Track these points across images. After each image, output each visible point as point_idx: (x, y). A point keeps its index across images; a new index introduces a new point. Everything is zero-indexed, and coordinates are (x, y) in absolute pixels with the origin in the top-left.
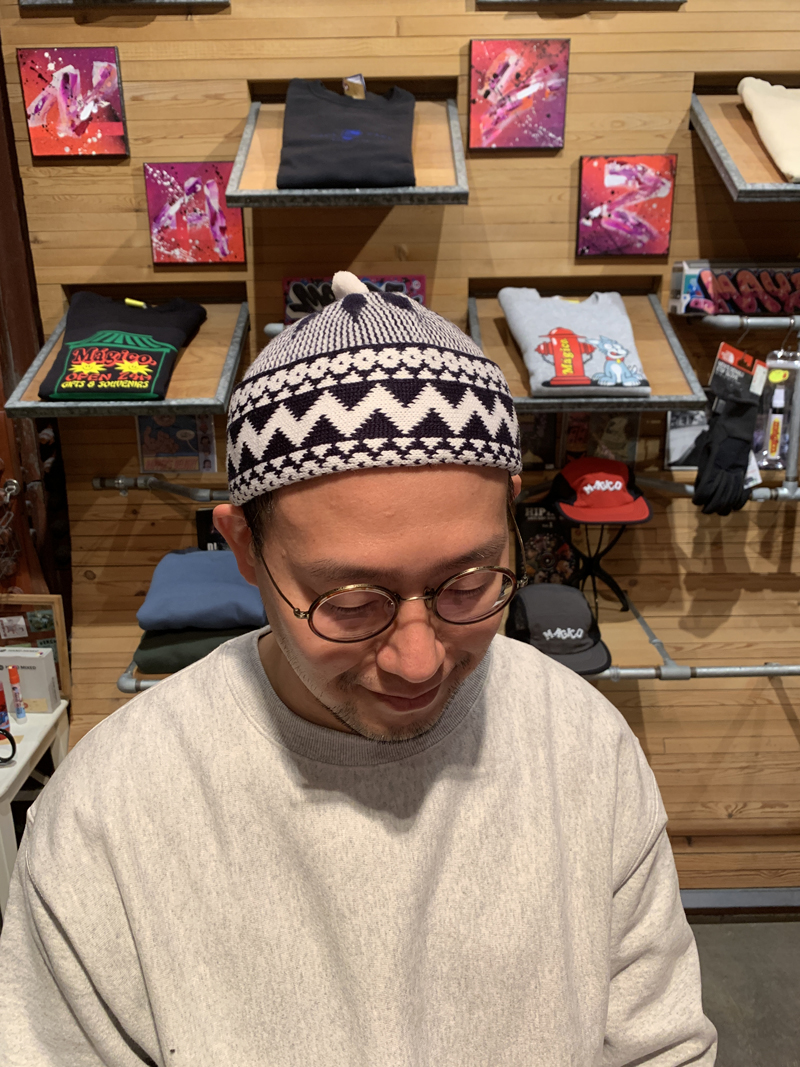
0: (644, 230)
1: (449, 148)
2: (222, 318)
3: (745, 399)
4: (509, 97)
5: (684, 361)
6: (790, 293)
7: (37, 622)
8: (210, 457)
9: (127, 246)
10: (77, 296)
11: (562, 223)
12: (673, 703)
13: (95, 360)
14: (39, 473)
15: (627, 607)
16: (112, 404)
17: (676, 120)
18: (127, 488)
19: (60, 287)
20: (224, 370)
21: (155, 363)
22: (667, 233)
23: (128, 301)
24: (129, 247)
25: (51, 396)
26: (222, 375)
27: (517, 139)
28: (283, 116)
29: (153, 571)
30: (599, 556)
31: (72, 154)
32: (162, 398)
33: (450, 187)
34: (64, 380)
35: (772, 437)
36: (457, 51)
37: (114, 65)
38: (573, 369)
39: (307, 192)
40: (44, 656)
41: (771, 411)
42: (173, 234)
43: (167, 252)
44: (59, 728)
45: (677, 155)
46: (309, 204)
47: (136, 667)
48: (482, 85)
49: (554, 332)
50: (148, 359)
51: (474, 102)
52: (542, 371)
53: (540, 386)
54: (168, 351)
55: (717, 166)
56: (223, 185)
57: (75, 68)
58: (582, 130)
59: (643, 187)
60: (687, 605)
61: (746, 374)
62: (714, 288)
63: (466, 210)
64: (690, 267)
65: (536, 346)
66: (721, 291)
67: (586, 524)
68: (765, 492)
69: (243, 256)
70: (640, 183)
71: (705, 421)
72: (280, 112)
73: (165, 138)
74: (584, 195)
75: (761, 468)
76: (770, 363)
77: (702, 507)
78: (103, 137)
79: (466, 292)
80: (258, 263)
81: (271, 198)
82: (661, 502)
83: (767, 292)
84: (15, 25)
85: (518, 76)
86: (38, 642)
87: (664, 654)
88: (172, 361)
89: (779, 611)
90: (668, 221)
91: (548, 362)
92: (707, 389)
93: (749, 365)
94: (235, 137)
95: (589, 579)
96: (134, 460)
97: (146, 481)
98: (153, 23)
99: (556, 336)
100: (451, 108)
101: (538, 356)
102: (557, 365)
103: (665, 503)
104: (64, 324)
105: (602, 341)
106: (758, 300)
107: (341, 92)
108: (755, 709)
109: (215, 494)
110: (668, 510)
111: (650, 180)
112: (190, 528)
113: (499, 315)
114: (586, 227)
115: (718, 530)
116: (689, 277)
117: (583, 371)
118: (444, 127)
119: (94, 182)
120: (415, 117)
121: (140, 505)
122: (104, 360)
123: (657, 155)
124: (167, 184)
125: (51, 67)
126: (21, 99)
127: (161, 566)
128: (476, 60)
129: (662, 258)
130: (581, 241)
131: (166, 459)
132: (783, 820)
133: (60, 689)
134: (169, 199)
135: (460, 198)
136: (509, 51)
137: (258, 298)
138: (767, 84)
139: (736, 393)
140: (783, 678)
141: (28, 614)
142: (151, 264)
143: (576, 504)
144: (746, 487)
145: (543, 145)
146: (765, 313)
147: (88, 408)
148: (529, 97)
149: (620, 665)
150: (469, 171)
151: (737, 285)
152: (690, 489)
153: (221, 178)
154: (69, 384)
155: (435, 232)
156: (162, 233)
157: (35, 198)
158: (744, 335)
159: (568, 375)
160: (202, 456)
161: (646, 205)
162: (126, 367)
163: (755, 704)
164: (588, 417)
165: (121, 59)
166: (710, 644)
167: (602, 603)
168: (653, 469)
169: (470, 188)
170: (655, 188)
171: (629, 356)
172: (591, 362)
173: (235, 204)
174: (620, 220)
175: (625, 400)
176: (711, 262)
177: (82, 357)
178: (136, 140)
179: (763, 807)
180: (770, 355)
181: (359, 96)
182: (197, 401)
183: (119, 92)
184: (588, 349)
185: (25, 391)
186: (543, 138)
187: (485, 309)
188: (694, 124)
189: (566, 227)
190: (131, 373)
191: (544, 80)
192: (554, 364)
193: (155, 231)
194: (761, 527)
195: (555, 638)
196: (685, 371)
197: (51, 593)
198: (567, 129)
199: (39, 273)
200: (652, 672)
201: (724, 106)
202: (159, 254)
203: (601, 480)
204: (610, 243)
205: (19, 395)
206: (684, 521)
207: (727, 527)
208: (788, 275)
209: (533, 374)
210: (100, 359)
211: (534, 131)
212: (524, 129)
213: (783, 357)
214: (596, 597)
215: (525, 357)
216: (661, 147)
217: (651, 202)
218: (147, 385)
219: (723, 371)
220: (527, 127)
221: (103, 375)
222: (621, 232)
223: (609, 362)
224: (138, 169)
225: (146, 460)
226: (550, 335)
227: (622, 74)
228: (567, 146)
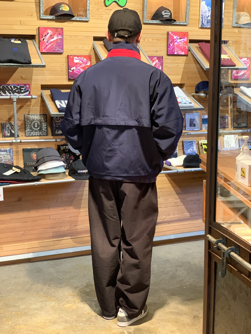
1: (37, 53)
4: (49, 40)
17: (90, 47)
27: (52, 50)
33: (41, 64)
36: (35, 29)
45: (91, 55)
48: (42, 37)
51: (40, 41)
58: (68, 49)
70: (83, 62)
74: (69, 64)
79: (40, 88)
85: (51, 35)
100: (34, 42)
111: (85, 61)
114: (70, 72)
123: (86, 55)
128: (40, 31)
130: (69, 75)
135: (44, 66)
136: (48, 30)
145: (58, 52)
148: (54, 41)
169: (45, 64)
170: (86, 63)
174: (79, 71)
186: (58, 50)
188: (94, 48)
189: (65, 72)
191: (58, 37)
198: (64, 48)
211: (56, 49)
216: (87, 53)
217: (86, 66)
220: (54, 48)
227: (76, 36)
228: (64, 52)
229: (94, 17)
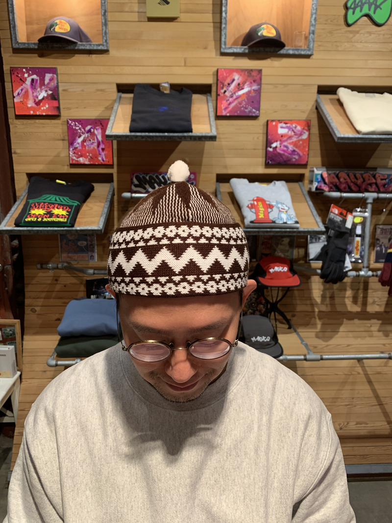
0: (296, 153)
1: (207, 115)
2: (101, 190)
3: (343, 230)
4: (235, 93)
5: (315, 213)
6: (362, 183)
7: (8, 333)
8: (93, 254)
9: (58, 156)
10: (33, 179)
11: (259, 149)
12: (313, 373)
13: (42, 208)
14: (10, 261)
15: (291, 327)
16: (49, 228)
17: (309, 106)
18: (53, 269)
19: (25, 175)
20: (102, 214)
21: (70, 210)
22: (307, 154)
23: (58, 181)
24: (59, 156)
25: (20, 225)
26: (101, 216)
27: (239, 112)
28: (132, 99)
29: (65, 309)
30: (277, 302)
31: (34, 114)
32: (73, 226)
33: (208, 133)
34: (26, 217)
35: (356, 248)
36: (211, 73)
37: (55, 76)
38: (264, 216)
39: (143, 134)
40: (10, 349)
41: (355, 236)
42: (80, 151)
43: (76, 159)
44: (15, 385)
45: (310, 120)
46: (144, 139)
47: (56, 354)
48: (223, 88)
49: (255, 199)
50: (67, 208)
51: (219, 95)
52: (250, 216)
53: (249, 223)
54: (76, 204)
55: (328, 126)
56: (104, 129)
57: (37, 76)
58: (268, 108)
59: (296, 134)
60: (319, 326)
61: (344, 219)
62: (329, 180)
63: (215, 143)
64: (317, 170)
65: (247, 205)
66: (331, 181)
67: (271, 287)
68: (354, 273)
69: (112, 162)
70: (294, 132)
71: (325, 240)
72: (130, 98)
73: (77, 108)
74: (269, 137)
75: (351, 262)
76: (354, 214)
77: (325, 279)
78: (49, 107)
79: (215, 179)
80: (118, 165)
81: (127, 136)
82: (306, 277)
83: (352, 182)
84: (9, 56)
85: (239, 84)
86: (7, 343)
87: (308, 349)
88: (78, 209)
89: (361, 329)
90: (307, 149)
91: (253, 212)
92: (326, 226)
93: (345, 214)
94: (110, 108)
95: (273, 313)
96: (57, 255)
97: (62, 265)
98: (73, 58)
99: (256, 200)
100: (209, 98)
101: (248, 209)
102: (257, 214)
103: (309, 278)
104: (27, 191)
105: (277, 203)
106: (348, 185)
107: (159, 90)
108: (351, 376)
109: (96, 272)
110: (309, 281)
111: (299, 131)
112: (83, 288)
113: (230, 190)
114: (270, 152)
115: (332, 291)
116: (317, 175)
117: (269, 216)
118: (205, 106)
119: (43, 127)
120: (193, 101)
121: (59, 277)
122: (46, 208)
123: (301, 120)
124: (77, 128)
125: (26, 75)
126: (11, 89)
127: (68, 306)
128: (220, 77)
129: (305, 166)
130: (267, 158)
131: (73, 255)
132: (366, 431)
133: (17, 366)
134: (78, 135)
135: (213, 138)
136: (235, 74)
137: (118, 181)
138: (349, 91)
139: (339, 227)
140: (364, 361)
141: (3, 329)
142: (69, 164)
143: (266, 277)
144: (344, 271)
145: (250, 114)
146: (351, 191)
147: (38, 230)
148: (244, 94)
149: (287, 354)
150: (216, 125)
151: (338, 178)
152: (319, 271)
153: (103, 126)
154: (29, 219)
155: (201, 153)
156: (74, 151)
157: (15, 133)
158: (342, 202)
159: (262, 218)
160: (90, 254)
161: (297, 142)
162: (56, 211)
163: (352, 374)
164: (271, 237)
165: (58, 73)
166: (330, 345)
167: (279, 325)
168: (302, 262)
169: (217, 133)
170: (301, 135)
171: (290, 210)
172: (272, 212)
173: (110, 139)
174: (285, 149)
175: (288, 230)
176: (327, 168)
177: (36, 207)
178: (64, 108)
179: (356, 424)
180: (354, 210)
181: (167, 92)
182: (89, 228)
183: (57, 87)
184: (271, 207)
185: (7, 223)
186: (250, 112)
187: (224, 188)
188: (318, 107)
189: (261, 151)
190: (58, 214)
191: (251, 87)
192: (255, 213)
193: (71, 149)
194: (352, 289)
195: (257, 341)
196: (315, 217)
197: (15, 319)
198: (261, 108)
199: (16, 168)
200: (302, 357)
201: (331, 100)
202: (73, 160)
203: (277, 266)
204: (281, 159)
205: (5, 224)
206: (317, 287)
207: (337, 289)
208: (362, 175)
209: (245, 218)
210: (44, 208)
211: (246, 109)
212: (241, 107)
213: (360, 212)
214: (276, 322)
215: (242, 210)
216: (304, 117)
217: (299, 141)
218: (66, 220)
219: (333, 217)
220: (243, 107)
221: (45, 215)
222: (286, 154)
223: (280, 213)
224: (64, 121)
225: (63, 255)
226: (254, 200)
227: (285, 85)
228: (261, 115)
229: (322, 48)
